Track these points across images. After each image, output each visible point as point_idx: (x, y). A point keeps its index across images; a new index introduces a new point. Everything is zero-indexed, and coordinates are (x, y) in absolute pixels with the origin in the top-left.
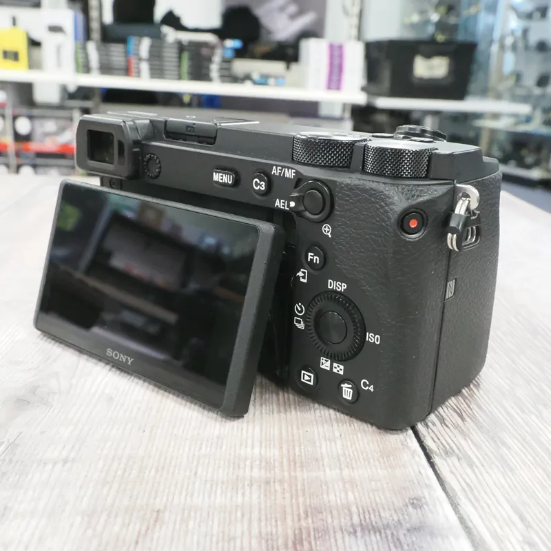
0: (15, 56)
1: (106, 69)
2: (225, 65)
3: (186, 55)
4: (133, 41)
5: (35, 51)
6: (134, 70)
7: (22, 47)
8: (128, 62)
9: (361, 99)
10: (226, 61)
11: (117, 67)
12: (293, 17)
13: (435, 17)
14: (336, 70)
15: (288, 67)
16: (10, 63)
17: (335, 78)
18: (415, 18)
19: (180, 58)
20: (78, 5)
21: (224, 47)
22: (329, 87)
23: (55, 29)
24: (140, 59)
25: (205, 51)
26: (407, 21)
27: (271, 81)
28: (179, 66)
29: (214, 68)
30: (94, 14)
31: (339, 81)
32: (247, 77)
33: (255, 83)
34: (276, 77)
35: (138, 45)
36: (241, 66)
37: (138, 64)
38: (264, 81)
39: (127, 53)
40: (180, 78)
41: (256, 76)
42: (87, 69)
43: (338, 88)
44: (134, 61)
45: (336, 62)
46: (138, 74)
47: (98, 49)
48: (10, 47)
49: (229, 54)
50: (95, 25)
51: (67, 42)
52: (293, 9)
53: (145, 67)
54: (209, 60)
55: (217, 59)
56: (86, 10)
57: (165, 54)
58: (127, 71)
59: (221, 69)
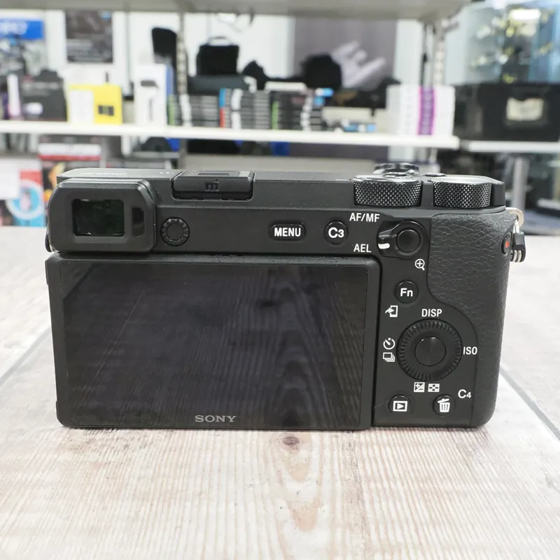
0: (111, 111)
1: (198, 121)
2: (316, 114)
3: (276, 105)
4: (224, 93)
5: (129, 105)
6: (225, 121)
7: (116, 102)
8: (220, 113)
9: (452, 143)
10: (316, 109)
11: (210, 119)
12: (361, 64)
13: (503, 59)
14: (427, 115)
15: (373, 114)
16: (105, 117)
17: (426, 123)
18: (483, 61)
19: (271, 108)
20: (168, 60)
21: (314, 96)
22: (420, 133)
23: (148, 84)
24: (232, 111)
25: (295, 101)
26: (474, 64)
27: (362, 128)
28: (270, 116)
29: (305, 117)
30: (181, 67)
31: (431, 125)
32: (337, 125)
33: (345, 130)
34: (366, 124)
35: (230, 96)
36: (330, 114)
37: (230, 115)
38: (354, 128)
39: (219, 106)
40: (270, 127)
41: (346, 124)
42: (180, 121)
43: (430, 133)
44: (225, 112)
45: (428, 107)
46: (230, 125)
47: (191, 102)
48: (106, 102)
49: (320, 102)
50: (182, 79)
51: (159, 96)
52: (361, 55)
53: (236, 118)
54: (300, 109)
55: (307, 107)
56: (174, 64)
57: (257, 105)
58: (219, 123)
59: (312, 117)
